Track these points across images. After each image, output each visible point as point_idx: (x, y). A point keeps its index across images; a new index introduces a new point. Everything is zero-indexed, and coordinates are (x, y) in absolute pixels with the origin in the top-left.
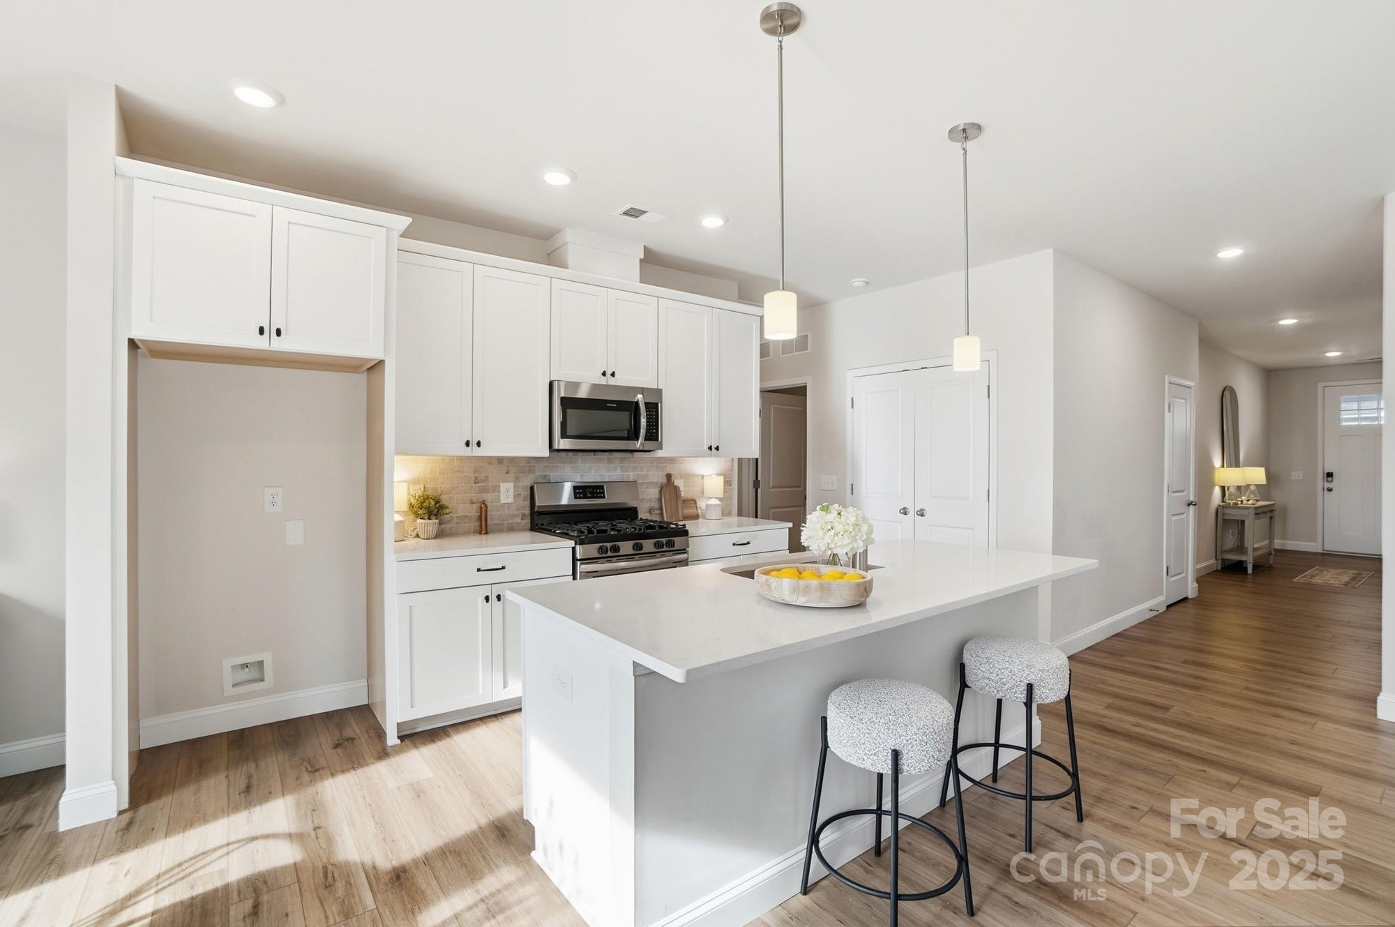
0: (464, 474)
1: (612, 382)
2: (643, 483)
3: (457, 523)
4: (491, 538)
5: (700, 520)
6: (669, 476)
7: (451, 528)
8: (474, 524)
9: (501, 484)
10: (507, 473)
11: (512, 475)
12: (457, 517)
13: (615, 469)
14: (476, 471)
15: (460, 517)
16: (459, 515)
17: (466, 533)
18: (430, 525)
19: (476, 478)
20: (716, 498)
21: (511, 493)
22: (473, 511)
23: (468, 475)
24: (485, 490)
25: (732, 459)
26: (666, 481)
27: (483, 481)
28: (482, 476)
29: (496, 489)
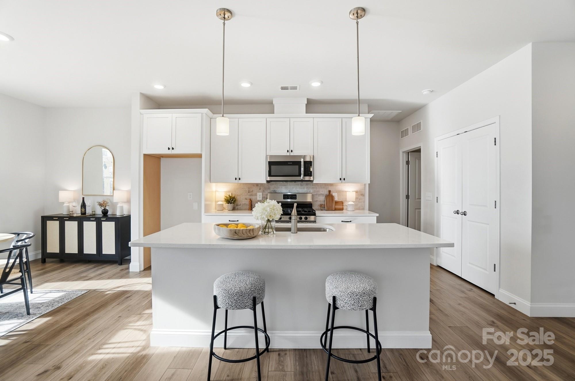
0: (245, 189)
1: (292, 154)
2: (317, 194)
3: (242, 206)
4: (236, 211)
5: (344, 211)
6: (330, 191)
7: (240, 208)
8: (248, 207)
9: (258, 193)
10: (260, 189)
11: (261, 190)
12: (242, 204)
13: (304, 188)
14: (249, 188)
15: (243, 204)
16: (243, 203)
17: (245, 210)
18: (230, 206)
19: (249, 191)
20: (352, 201)
21: (261, 196)
22: (247, 202)
23: (246, 190)
24: (252, 195)
25: (365, 185)
26: (328, 193)
27: (251, 192)
28: (251, 190)
29: (256, 195)
